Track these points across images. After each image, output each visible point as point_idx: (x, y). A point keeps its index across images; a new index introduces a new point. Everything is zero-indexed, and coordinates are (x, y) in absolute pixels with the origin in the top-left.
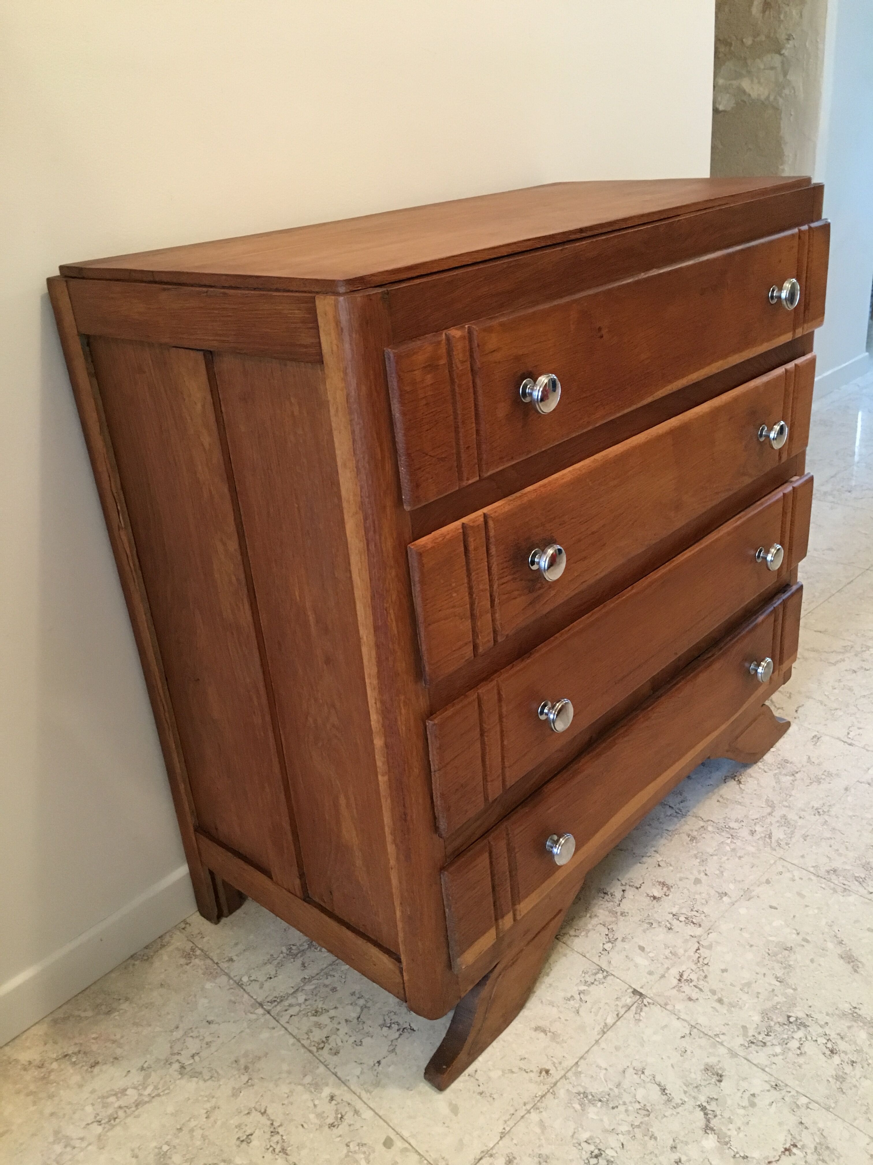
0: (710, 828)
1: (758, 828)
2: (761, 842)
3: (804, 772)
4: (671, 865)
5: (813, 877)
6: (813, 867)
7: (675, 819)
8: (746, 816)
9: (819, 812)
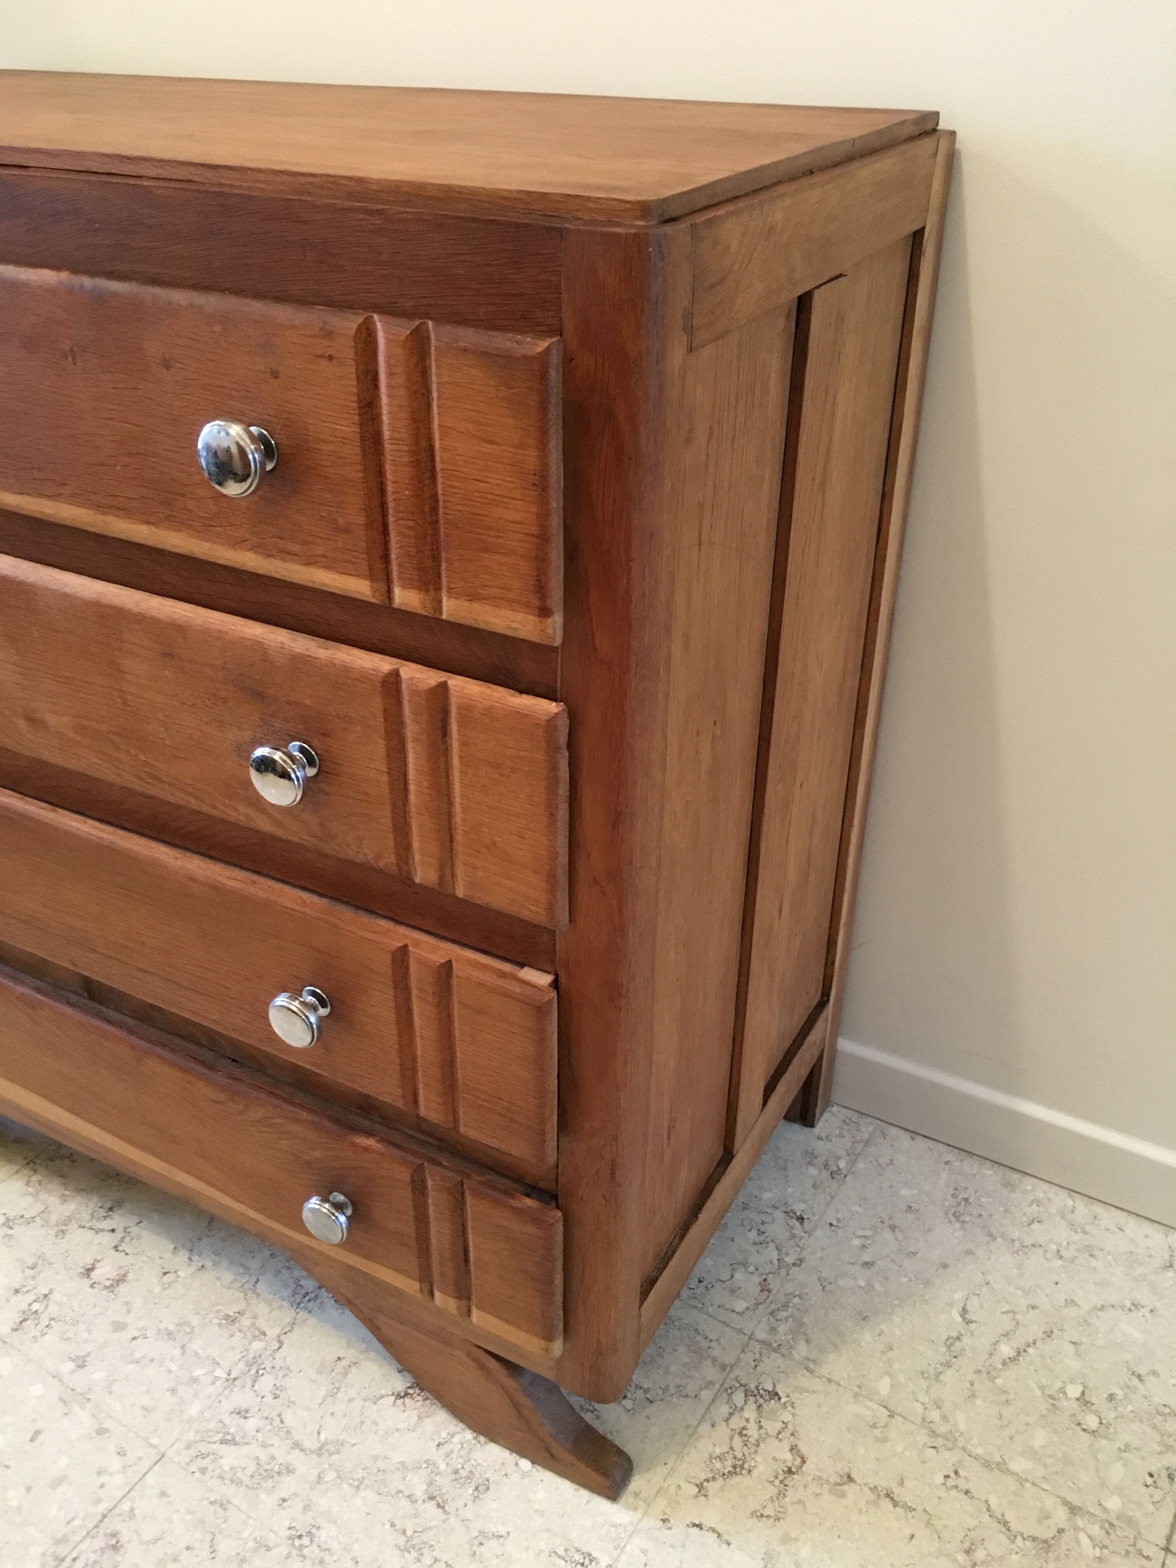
0: (257, 1346)
1: (251, 1424)
2: (212, 1425)
3: (444, 1521)
4: (165, 1289)
5: (102, 1508)
6: (132, 1510)
7: (287, 1293)
8: (291, 1403)
9: (300, 1537)
